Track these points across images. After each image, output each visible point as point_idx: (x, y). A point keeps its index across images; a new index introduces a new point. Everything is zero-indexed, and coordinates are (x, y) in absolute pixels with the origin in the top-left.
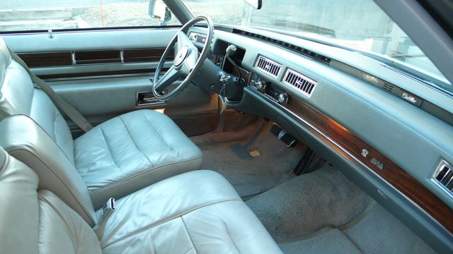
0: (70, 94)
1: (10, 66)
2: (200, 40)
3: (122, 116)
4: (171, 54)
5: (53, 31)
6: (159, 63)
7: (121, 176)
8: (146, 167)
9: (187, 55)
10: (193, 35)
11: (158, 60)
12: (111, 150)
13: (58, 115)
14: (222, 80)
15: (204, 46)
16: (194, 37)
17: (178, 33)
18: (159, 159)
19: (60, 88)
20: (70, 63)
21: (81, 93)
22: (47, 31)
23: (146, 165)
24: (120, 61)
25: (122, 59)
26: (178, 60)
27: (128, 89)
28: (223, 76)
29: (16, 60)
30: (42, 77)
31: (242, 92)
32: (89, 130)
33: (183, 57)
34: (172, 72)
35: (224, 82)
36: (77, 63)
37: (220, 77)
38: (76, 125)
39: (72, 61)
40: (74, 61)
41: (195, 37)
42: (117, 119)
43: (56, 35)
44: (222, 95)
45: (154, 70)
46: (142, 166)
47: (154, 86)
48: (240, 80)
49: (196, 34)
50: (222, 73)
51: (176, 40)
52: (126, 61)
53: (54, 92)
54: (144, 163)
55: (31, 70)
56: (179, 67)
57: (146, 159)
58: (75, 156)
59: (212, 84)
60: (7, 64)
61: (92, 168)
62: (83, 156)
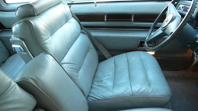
0: (101, 37)
1: (69, 21)
2: (185, 10)
4: (163, 16)
6: (153, 24)
7: (111, 97)
8: (128, 95)
9: (172, 20)
10: (181, 6)
11: (153, 22)
12: (115, 74)
13: (92, 48)
15: (187, 14)
16: (181, 7)
17: (169, 5)
18: (139, 90)
19: (94, 34)
20: (103, 21)
21: (107, 37)
22: (94, 3)
23: (128, 93)
24: (131, 21)
25: (133, 19)
26: (165, 24)
27: (133, 38)
29: (74, 18)
30: (86, 27)
33: (168, 22)
34: (159, 32)
36: (107, 21)
38: (102, 54)
39: (104, 19)
40: (105, 19)
41: (183, 7)
45: (149, 28)
46: (126, 93)
47: (147, 39)
49: (183, 6)
51: (166, 9)
52: (135, 21)
53: (91, 35)
54: (128, 91)
55: (81, 23)
56: (165, 29)
57: (130, 89)
58: (95, 73)
59: (189, 44)
60: (67, 20)
61: (100, 84)
62: (99, 74)
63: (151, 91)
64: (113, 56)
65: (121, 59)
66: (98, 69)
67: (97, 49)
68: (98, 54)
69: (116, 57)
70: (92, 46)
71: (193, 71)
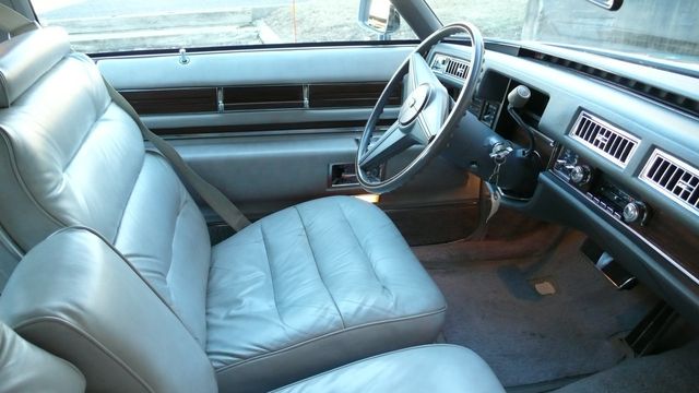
0: (210, 163)
1: (105, 116)
2: (452, 69)
3: (299, 206)
4: (397, 93)
5: (188, 50)
6: (372, 111)
7: (282, 341)
8: (331, 327)
9: (426, 103)
10: (440, 58)
11: (372, 104)
12: (273, 273)
13: (186, 202)
14: (493, 155)
15: (465, 83)
16: (440, 62)
17: (410, 57)
18: (359, 309)
19: (190, 153)
20: (214, 109)
22: (177, 51)
23: (331, 320)
24: (302, 105)
25: (306, 101)
26: (407, 112)
27: (313, 159)
28: (498, 148)
29: (119, 104)
30: (159, 131)
31: (535, 181)
32: (243, 227)
33: (418, 106)
34: (393, 135)
35: (499, 160)
36: (226, 108)
37: (490, 149)
38: (219, 217)
39: (217, 104)
40: (221, 104)
41: (444, 62)
42: (291, 212)
43: (194, 58)
44: (492, 183)
45: (362, 123)
46: (324, 322)
47: (359, 159)
48: (532, 154)
49: (445, 58)
50: (494, 140)
51: (405, 69)
52: (313, 105)
53: (181, 159)
54: (328, 316)
55: (144, 119)
56: (409, 126)
57: (333, 308)
58: (209, 278)
59: (473, 163)
60: (98, 112)
61: (233, 312)
62: (223, 282)
63: (392, 304)
64: (253, 221)
65: (285, 227)
66: (216, 265)
67: (202, 204)
68: (206, 218)
69: (265, 221)
70: (185, 195)
71: (488, 237)
